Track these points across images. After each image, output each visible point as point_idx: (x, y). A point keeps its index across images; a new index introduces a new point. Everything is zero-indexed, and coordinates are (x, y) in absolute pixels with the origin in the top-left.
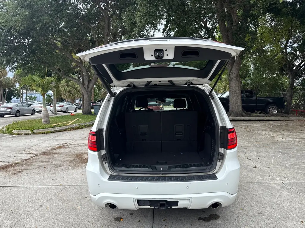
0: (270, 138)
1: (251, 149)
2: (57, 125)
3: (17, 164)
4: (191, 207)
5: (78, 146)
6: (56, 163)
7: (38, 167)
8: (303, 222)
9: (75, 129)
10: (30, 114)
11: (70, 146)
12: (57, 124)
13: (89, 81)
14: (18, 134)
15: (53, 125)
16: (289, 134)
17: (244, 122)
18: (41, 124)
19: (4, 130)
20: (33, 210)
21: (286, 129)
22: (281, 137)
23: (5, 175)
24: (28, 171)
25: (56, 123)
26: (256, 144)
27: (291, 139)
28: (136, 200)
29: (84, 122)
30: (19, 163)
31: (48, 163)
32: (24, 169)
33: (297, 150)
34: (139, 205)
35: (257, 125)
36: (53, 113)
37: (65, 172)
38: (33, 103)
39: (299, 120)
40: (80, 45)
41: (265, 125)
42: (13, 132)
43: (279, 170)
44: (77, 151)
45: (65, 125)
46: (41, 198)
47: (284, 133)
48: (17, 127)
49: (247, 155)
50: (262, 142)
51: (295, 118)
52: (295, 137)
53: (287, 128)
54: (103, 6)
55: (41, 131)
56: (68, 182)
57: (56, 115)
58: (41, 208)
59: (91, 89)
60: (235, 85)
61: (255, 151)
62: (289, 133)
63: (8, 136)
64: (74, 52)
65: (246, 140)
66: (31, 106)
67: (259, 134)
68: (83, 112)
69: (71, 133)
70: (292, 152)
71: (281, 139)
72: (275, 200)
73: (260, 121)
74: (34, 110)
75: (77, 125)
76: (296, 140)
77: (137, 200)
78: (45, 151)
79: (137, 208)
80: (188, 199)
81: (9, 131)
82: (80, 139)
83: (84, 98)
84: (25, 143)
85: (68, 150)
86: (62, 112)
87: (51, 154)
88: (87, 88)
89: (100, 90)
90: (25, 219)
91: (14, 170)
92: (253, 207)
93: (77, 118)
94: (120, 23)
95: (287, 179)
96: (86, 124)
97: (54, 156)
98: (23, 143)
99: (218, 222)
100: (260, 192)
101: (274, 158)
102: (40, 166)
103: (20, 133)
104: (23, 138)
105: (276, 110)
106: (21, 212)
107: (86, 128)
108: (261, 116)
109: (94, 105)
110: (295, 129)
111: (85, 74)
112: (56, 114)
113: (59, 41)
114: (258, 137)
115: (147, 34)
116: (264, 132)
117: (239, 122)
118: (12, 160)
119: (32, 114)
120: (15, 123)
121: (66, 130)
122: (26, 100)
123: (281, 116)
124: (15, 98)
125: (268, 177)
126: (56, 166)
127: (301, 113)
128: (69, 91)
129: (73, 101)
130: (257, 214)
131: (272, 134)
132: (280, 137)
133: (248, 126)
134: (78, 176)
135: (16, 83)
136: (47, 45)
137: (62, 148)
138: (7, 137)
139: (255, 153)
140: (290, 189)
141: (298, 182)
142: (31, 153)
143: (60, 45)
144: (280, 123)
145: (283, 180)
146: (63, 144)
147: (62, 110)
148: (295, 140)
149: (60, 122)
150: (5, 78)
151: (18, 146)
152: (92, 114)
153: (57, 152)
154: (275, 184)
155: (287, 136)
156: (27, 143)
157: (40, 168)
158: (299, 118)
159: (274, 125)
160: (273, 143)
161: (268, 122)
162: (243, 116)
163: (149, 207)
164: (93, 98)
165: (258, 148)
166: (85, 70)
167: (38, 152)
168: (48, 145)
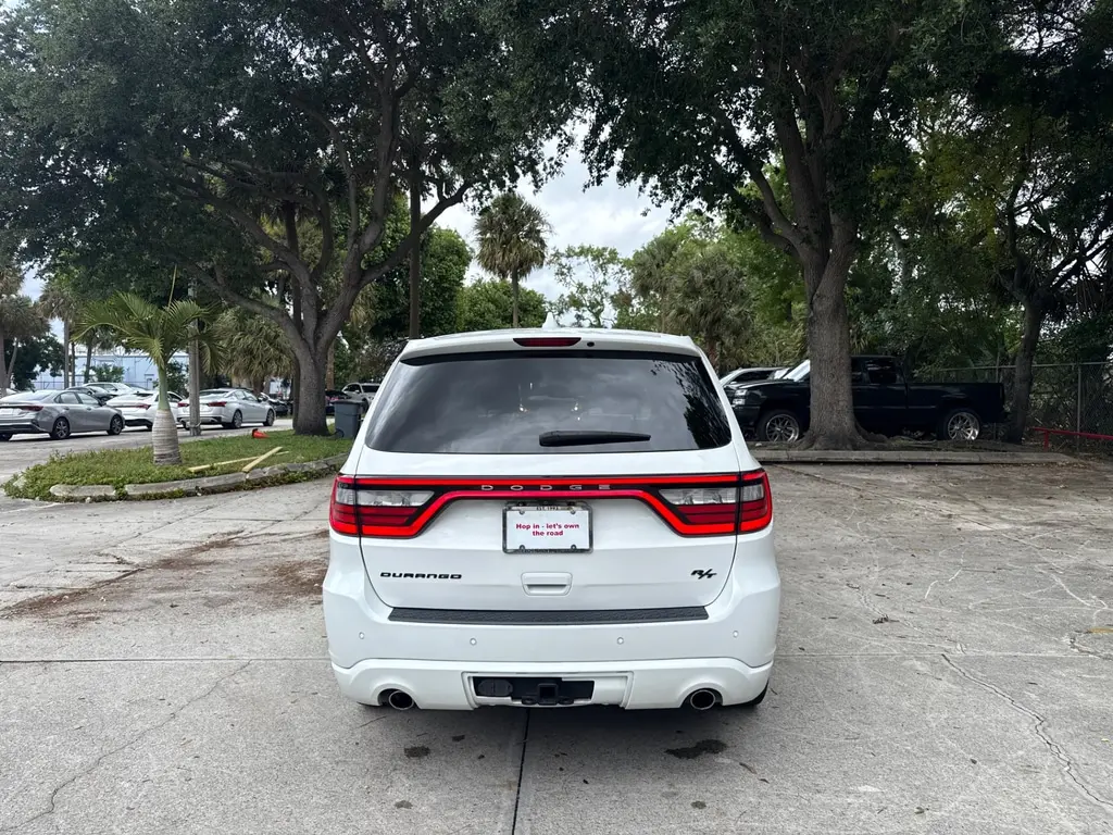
0: (938, 520)
1: (865, 554)
2: (207, 469)
3: (78, 594)
4: (631, 702)
5: (284, 540)
6: (212, 593)
7: (152, 604)
8: (974, 762)
9: (270, 486)
10: (105, 433)
11: (252, 541)
12: (208, 466)
13: (321, 317)
14: (69, 499)
15: (193, 469)
16: (1005, 510)
17: (861, 468)
18: (150, 467)
19: (20, 484)
20: (147, 726)
21: (999, 494)
22: (976, 518)
23: (43, 627)
24: (118, 617)
25: (202, 462)
26: (887, 540)
27: (1006, 526)
28: (469, 678)
29: (301, 461)
30: (85, 591)
31: (182, 594)
32: (104, 611)
33: (1018, 561)
34: (478, 694)
35: (904, 480)
36: (188, 429)
37: (243, 619)
38: (113, 393)
39: (1049, 464)
40: (289, 189)
41: (930, 480)
42: (51, 490)
43: (942, 619)
44: (278, 556)
45: (236, 471)
46: (170, 695)
47: (987, 505)
48: (67, 474)
49: (849, 573)
50: (907, 533)
51: (1034, 457)
52: (1022, 518)
53: (1001, 490)
54: (375, 54)
55: (152, 489)
56: (255, 649)
57: (199, 434)
58: (173, 723)
59: (328, 344)
60: (829, 338)
61: (877, 563)
62: (1004, 507)
63: (34, 505)
64: (269, 212)
65: (854, 526)
66: (108, 402)
67: (903, 508)
68: (295, 425)
69: (256, 497)
70: (1000, 566)
71: (972, 524)
72: (905, 704)
73: (914, 464)
74: (118, 417)
75: (277, 469)
76: (1024, 528)
77: (475, 678)
78: (168, 555)
79: (473, 702)
80: (622, 676)
81: (36, 489)
82: (287, 517)
83: (302, 377)
84: (97, 529)
85: (246, 553)
86: (220, 426)
87: (191, 565)
88: (311, 342)
89: (355, 347)
90: (126, 750)
91: (71, 613)
92: (834, 723)
93: (276, 446)
94: (434, 113)
95: (959, 647)
96: (306, 469)
97: (203, 571)
98: (90, 530)
99: (720, 760)
100: (866, 681)
101: (936, 585)
102: (158, 602)
103: (76, 495)
104: (89, 511)
105: (975, 427)
106: (110, 732)
107: (307, 480)
108: (920, 449)
109: (337, 403)
110: (1030, 493)
111: (306, 291)
112: (197, 432)
113: (215, 173)
114: (898, 517)
115: (530, 154)
116: (920, 502)
117: (840, 469)
118: (60, 583)
119: (111, 433)
120: (56, 459)
121: (236, 488)
122: (86, 382)
123: (991, 450)
124: (48, 371)
125: (902, 641)
126: (210, 603)
127: (1064, 439)
128: (249, 352)
129: (258, 387)
130: (842, 740)
131: (945, 507)
132: (969, 518)
133: (869, 483)
134: (286, 634)
135: (53, 316)
136: (172, 189)
137: (225, 547)
138: (33, 508)
139: (877, 569)
140: (961, 675)
141: (993, 654)
142: (121, 562)
143: (218, 186)
144: (983, 471)
145: (947, 647)
146: (229, 534)
147: (219, 419)
148: (1019, 530)
149: (216, 458)
150: (12, 300)
151: (74, 540)
152: (330, 435)
153: (211, 559)
154: (918, 659)
155: (997, 516)
156: (105, 530)
157: (159, 607)
158: (1051, 457)
159: (959, 480)
160: (945, 536)
161: (942, 469)
162: (855, 448)
163: (507, 700)
164: (332, 377)
165: (890, 552)
166: (307, 279)
167: (148, 559)
168: (178, 538)
